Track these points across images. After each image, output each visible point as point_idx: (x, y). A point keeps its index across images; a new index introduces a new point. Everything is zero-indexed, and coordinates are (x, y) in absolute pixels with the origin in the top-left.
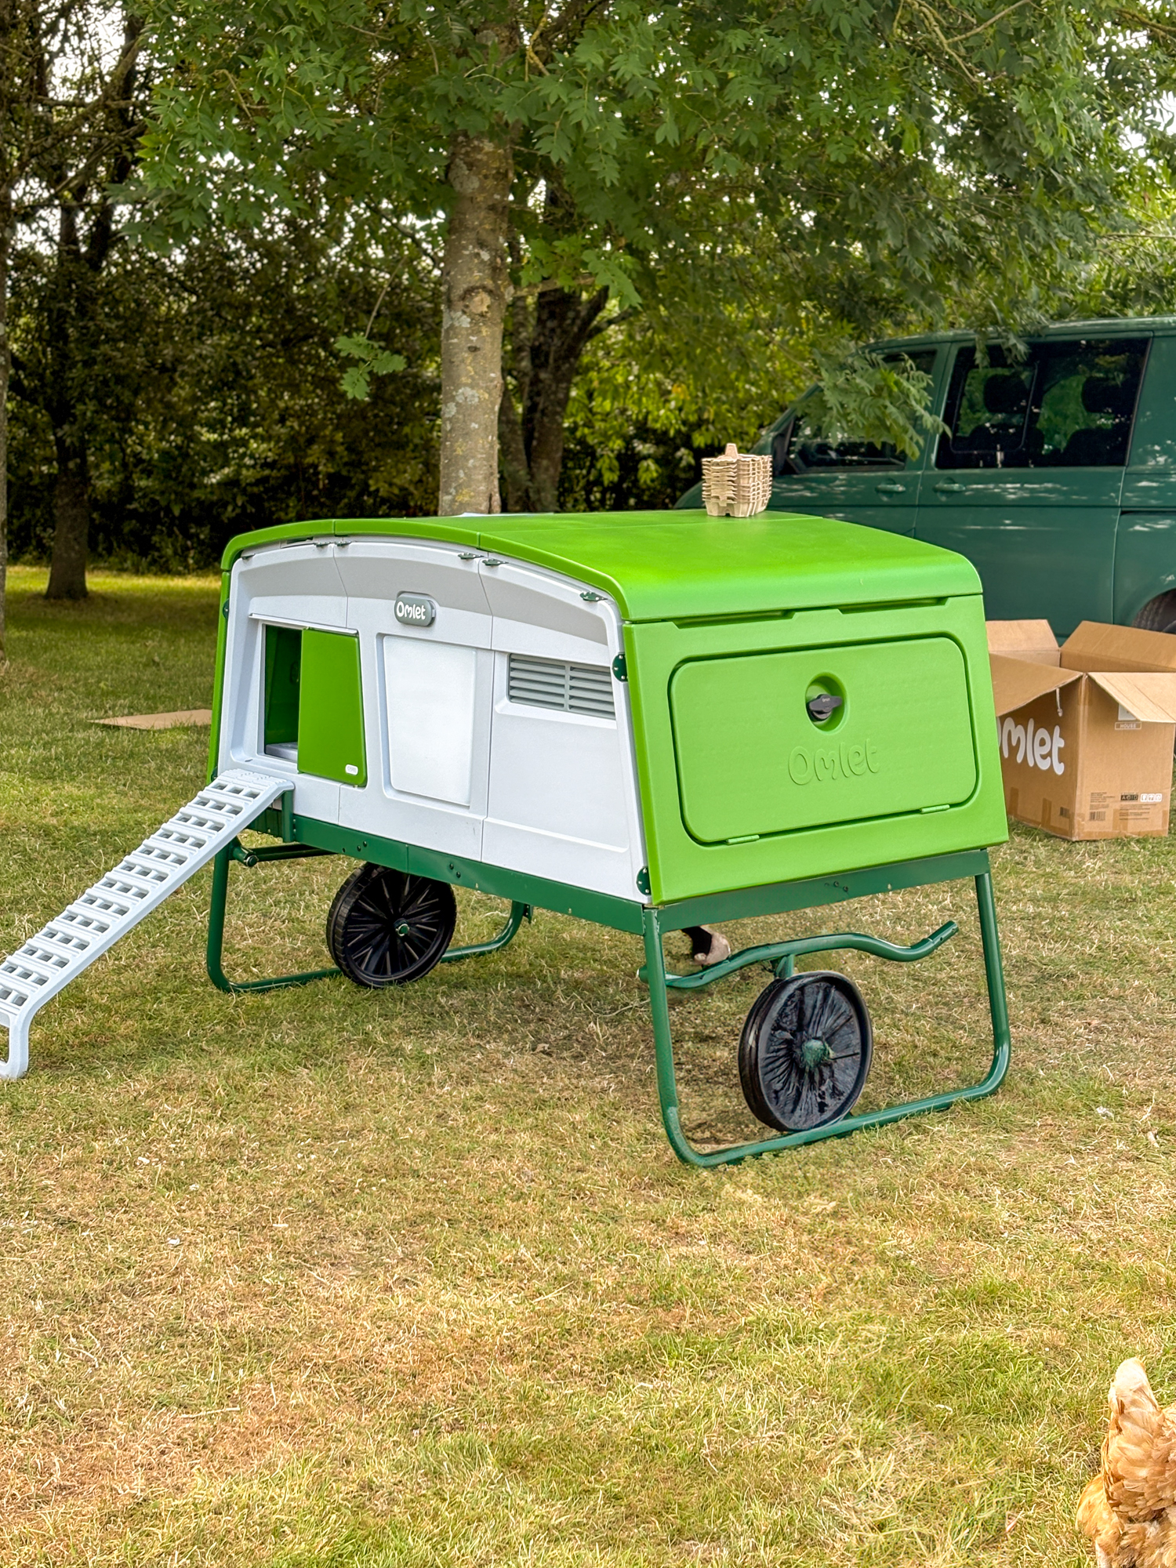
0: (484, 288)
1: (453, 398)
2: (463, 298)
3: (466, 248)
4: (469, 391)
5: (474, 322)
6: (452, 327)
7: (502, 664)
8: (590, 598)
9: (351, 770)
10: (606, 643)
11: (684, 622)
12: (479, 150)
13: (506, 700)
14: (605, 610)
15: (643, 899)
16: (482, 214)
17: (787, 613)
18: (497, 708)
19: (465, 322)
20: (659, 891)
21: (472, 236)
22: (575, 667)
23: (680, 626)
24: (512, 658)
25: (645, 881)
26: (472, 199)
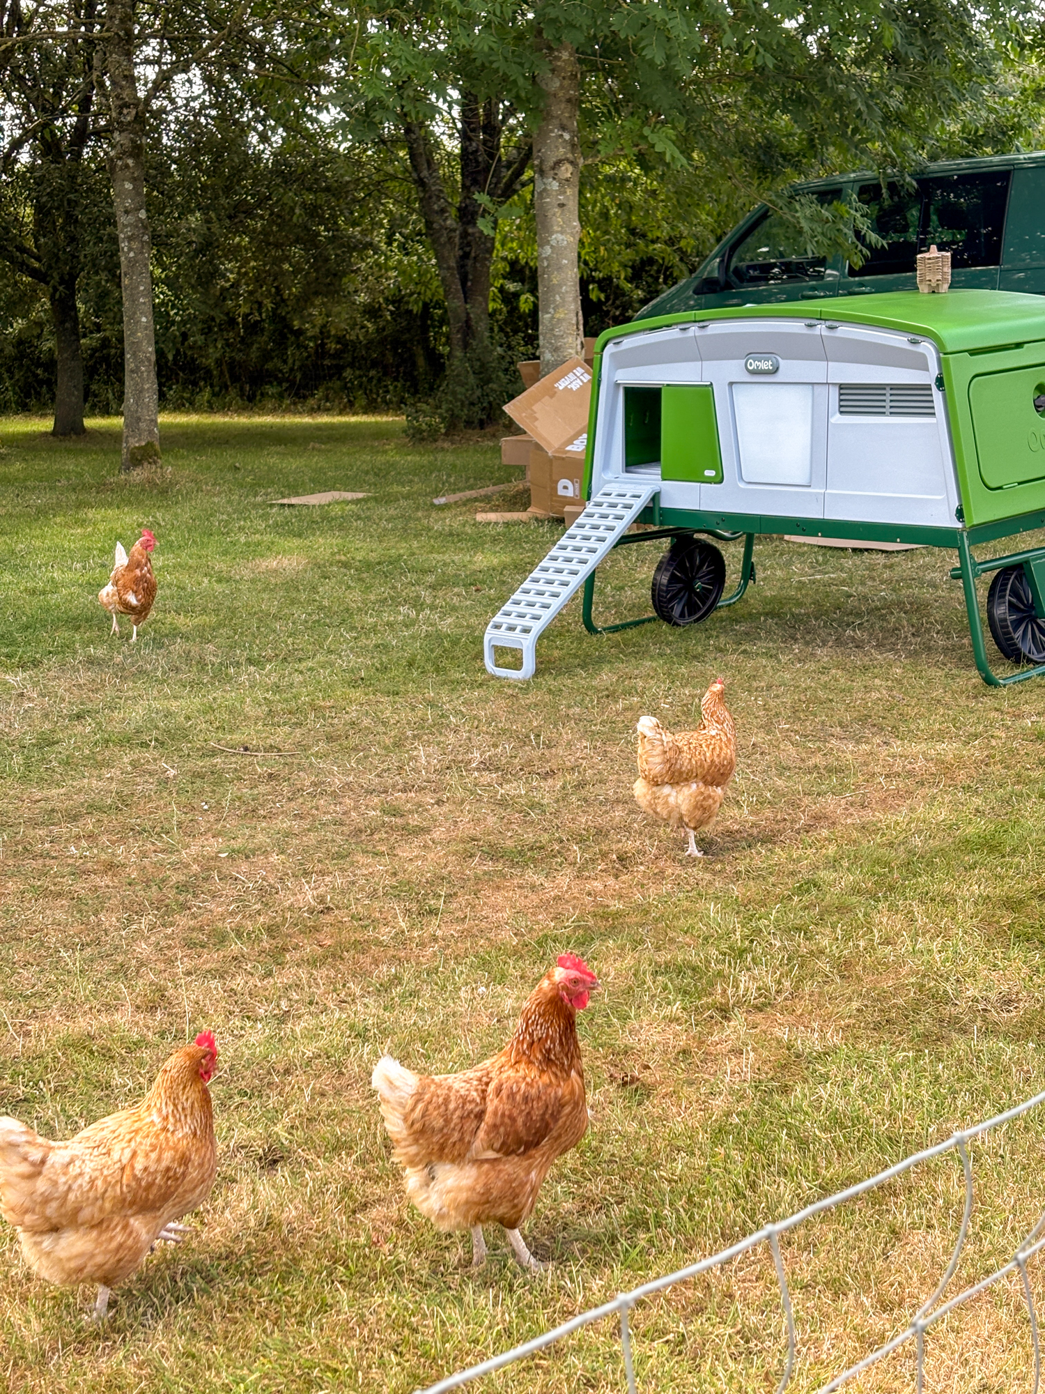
0: (567, 160)
1: (548, 242)
2: (553, 168)
3: (552, 131)
4: (560, 237)
5: (561, 185)
6: (545, 190)
7: (834, 393)
8: (914, 342)
9: (710, 473)
10: (927, 370)
11: (974, 352)
12: (558, 58)
13: (838, 415)
14: (927, 348)
15: (960, 525)
16: (563, 106)
17: (1019, 345)
18: (832, 420)
19: (555, 185)
20: (971, 518)
21: (556, 122)
22: (894, 387)
23: (971, 355)
24: (842, 387)
25: (960, 514)
26: (555, 95)
